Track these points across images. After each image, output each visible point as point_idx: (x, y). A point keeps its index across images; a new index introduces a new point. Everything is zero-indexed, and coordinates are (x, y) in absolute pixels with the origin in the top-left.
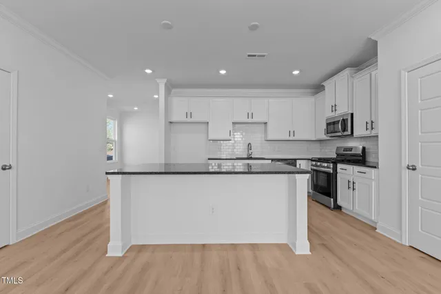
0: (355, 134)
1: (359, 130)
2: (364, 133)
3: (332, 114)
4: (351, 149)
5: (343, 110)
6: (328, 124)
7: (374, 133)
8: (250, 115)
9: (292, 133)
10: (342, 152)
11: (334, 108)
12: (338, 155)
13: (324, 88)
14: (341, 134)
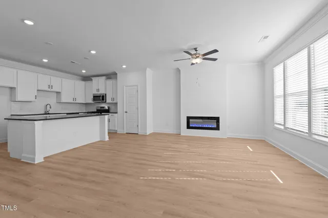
0: (107, 101)
1: (109, 100)
3: (97, 93)
4: (104, 107)
5: (102, 92)
6: (94, 97)
7: (115, 102)
8: (50, 86)
9: (74, 99)
10: (99, 109)
11: (98, 90)
12: (97, 110)
13: (92, 80)
14: (101, 101)
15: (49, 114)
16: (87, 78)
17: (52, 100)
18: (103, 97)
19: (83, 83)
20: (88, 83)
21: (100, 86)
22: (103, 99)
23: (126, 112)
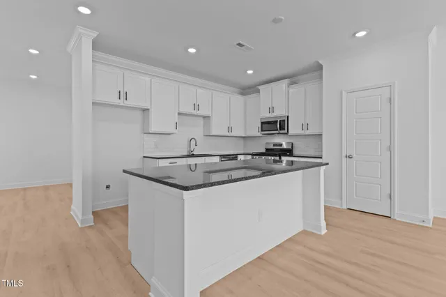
0: (290, 133)
1: (294, 128)
2: (300, 132)
3: (268, 115)
4: (281, 145)
5: (279, 113)
6: (262, 123)
8: (197, 107)
9: (230, 129)
10: (272, 147)
11: (272, 110)
12: (267, 150)
13: (258, 91)
14: (277, 132)
15: (193, 156)
16: (248, 90)
17: (197, 131)
18: (282, 123)
19: (241, 98)
20: (252, 98)
21: (274, 102)
22: (282, 128)
23: (350, 157)
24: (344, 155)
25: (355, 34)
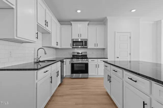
0: (88, 47)
2: (93, 47)
5: (84, 37)
6: (73, 42)
10: (76, 54)
11: (80, 35)
12: (73, 56)
13: (71, 24)
14: (83, 47)
18: (85, 42)
21: (82, 31)
22: (85, 45)
23: (118, 58)
24: (116, 57)
25: (131, 10)
